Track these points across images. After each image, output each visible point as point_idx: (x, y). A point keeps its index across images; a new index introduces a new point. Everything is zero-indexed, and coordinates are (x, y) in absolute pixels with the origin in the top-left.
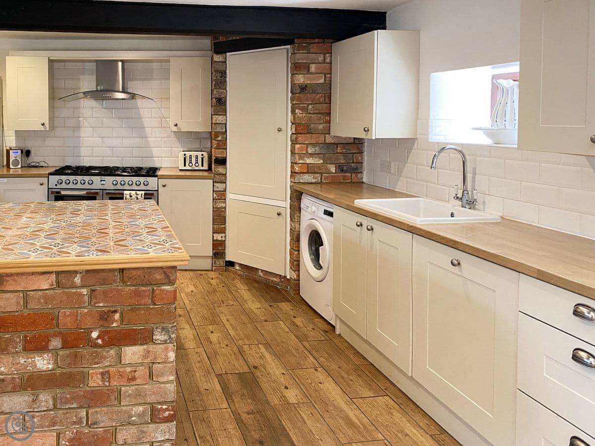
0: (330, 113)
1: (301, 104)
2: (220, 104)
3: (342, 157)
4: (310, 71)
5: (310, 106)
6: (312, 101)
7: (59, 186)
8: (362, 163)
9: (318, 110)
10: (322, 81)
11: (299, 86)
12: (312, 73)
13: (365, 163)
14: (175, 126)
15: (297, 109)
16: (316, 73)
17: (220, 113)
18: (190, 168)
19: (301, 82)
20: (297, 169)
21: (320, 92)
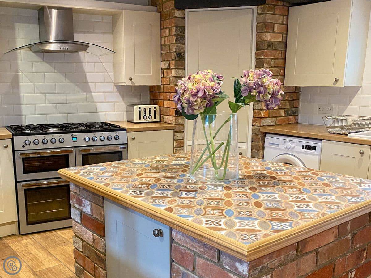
0: (285, 67)
1: (267, 59)
2: (180, 58)
3: (288, 104)
4: (274, 31)
5: (273, 61)
6: (274, 56)
7: (26, 148)
8: (298, 108)
9: (277, 64)
10: (280, 40)
11: (267, 43)
12: (275, 33)
13: (300, 108)
14: (130, 79)
15: (265, 63)
16: (278, 33)
17: (180, 67)
18: (145, 121)
19: (269, 40)
20: (263, 114)
21: (279, 49)
